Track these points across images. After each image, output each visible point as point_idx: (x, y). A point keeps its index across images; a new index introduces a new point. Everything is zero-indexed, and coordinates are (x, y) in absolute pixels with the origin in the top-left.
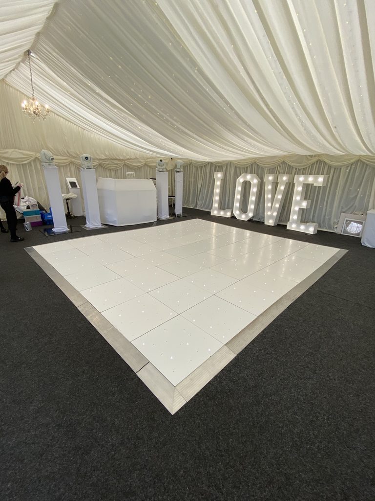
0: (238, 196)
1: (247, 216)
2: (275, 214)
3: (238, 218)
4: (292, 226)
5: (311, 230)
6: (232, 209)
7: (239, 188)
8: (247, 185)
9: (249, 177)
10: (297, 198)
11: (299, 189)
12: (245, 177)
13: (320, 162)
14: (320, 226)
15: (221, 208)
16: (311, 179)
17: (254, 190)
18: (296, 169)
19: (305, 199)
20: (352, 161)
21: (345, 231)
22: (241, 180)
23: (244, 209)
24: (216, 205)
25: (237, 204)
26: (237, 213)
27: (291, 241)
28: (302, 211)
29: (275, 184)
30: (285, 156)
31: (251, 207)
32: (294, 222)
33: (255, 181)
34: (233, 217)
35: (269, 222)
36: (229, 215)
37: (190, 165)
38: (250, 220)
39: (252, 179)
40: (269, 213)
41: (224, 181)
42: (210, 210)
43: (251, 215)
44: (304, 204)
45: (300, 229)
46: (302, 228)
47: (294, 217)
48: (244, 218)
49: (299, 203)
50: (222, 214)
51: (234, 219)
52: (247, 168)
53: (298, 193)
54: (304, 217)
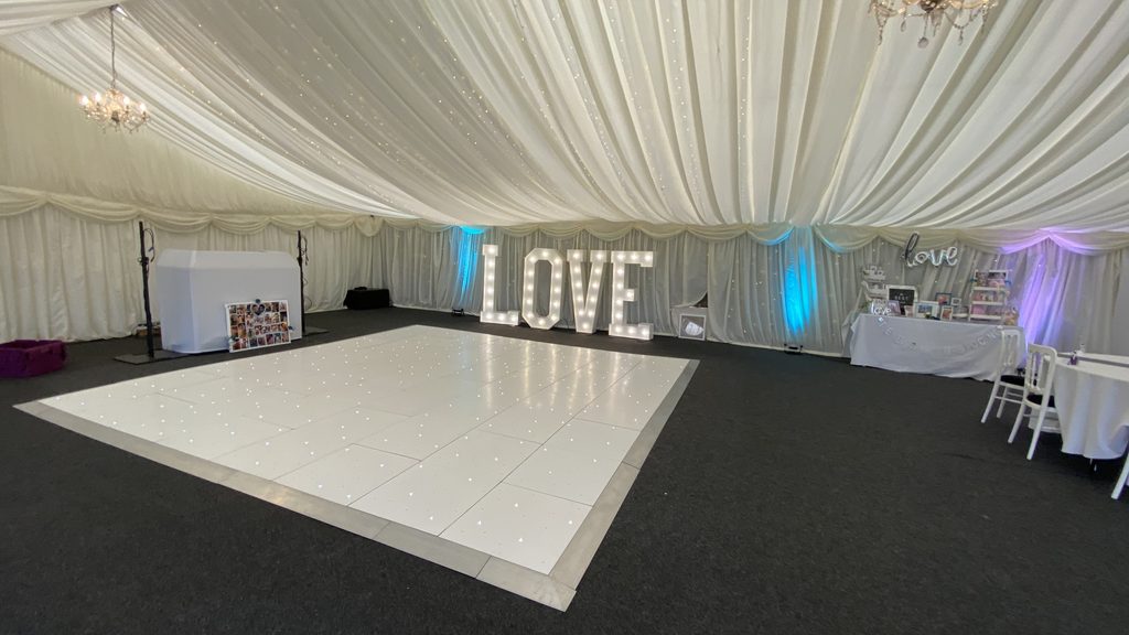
0: (529, 287)
1: (549, 321)
2: (592, 314)
3: (531, 326)
4: (616, 331)
5: (645, 334)
6: (520, 309)
7: (530, 273)
8: (544, 268)
9: (545, 254)
10: (618, 285)
11: (619, 272)
12: (539, 254)
13: (635, 232)
14: (655, 329)
15: (501, 307)
16: (634, 257)
17: (557, 276)
18: (604, 242)
19: (630, 286)
20: (678, 232)
21: (683, 333)
22: (532, 259)
23: (542, 310)
24: (489, 303)
25: (528, 301)
26: (529, 317)
27: (617, 356)
28: (627, 304)
29: (586, 266)
30: (585, 222)
31: (556, 304)
32: (617, 323)
33: (557, 261)
34: (523, 325)
35: (582, 329)
36: (514, 320)
37: (414, 228)
38: (553, 329)
39: (552, 257)
40: (581, 313)
41: (502, 261)
42: (479, 312)
43: (554, 318)
44: (630, 295)
45: (628, 334)
46: (631, 332)
47: (617, 315)
48: (542, 324)
49: (623, 295)
50: (502, 319)
51: (526, 329)
52: (525, 238)
53: (618, 278)
54: (633, 315)
